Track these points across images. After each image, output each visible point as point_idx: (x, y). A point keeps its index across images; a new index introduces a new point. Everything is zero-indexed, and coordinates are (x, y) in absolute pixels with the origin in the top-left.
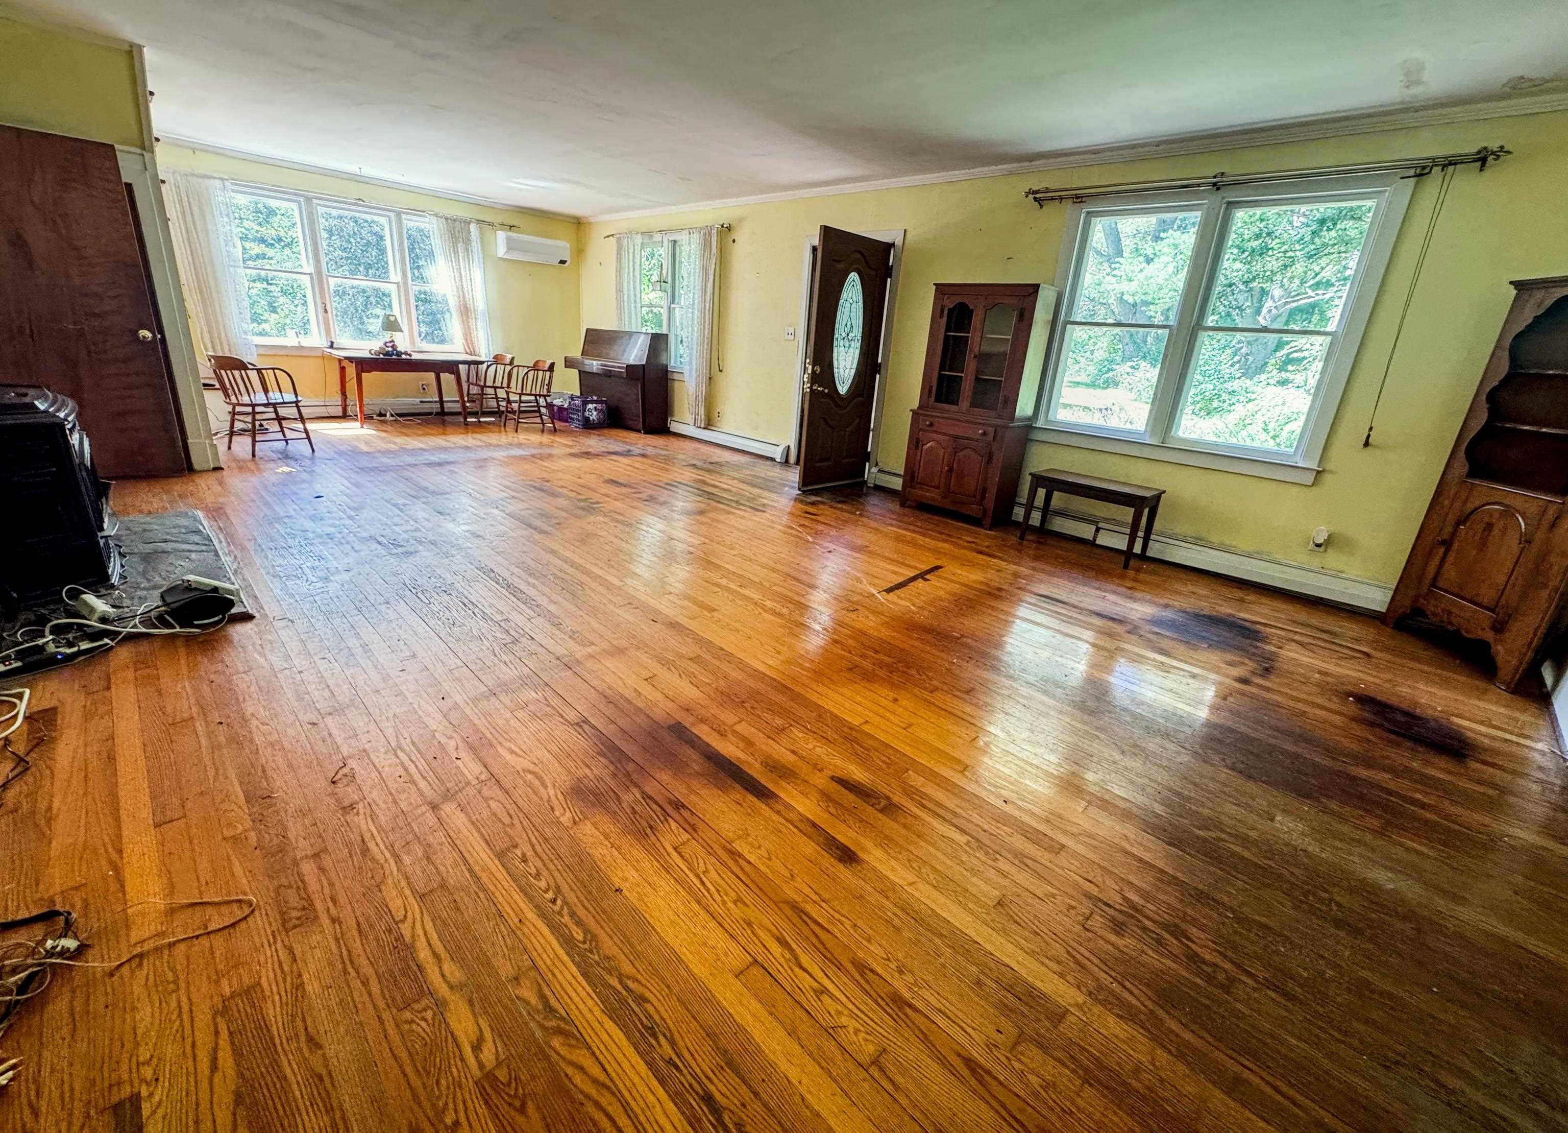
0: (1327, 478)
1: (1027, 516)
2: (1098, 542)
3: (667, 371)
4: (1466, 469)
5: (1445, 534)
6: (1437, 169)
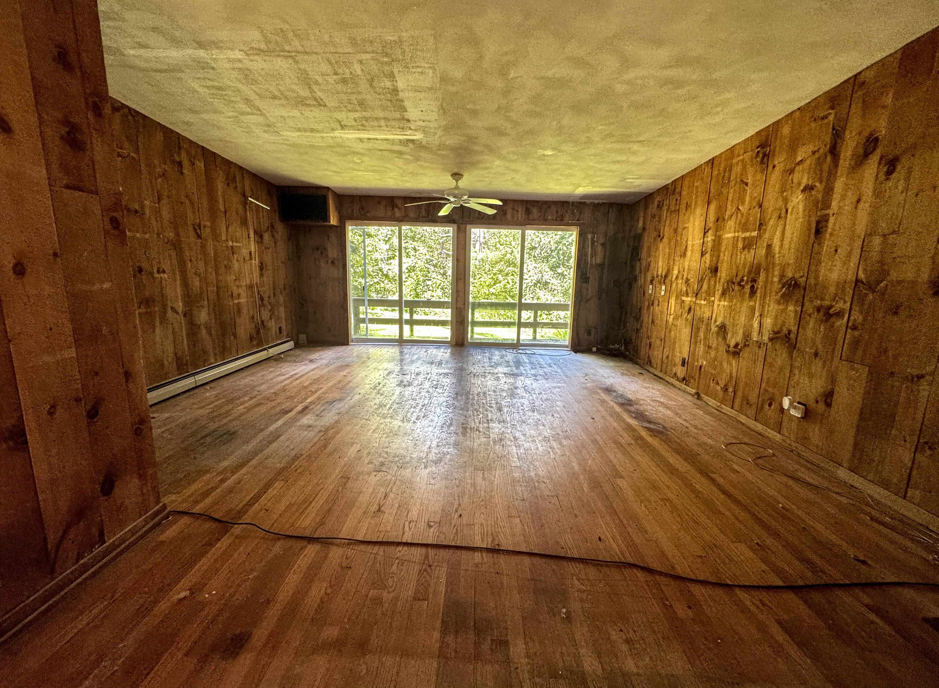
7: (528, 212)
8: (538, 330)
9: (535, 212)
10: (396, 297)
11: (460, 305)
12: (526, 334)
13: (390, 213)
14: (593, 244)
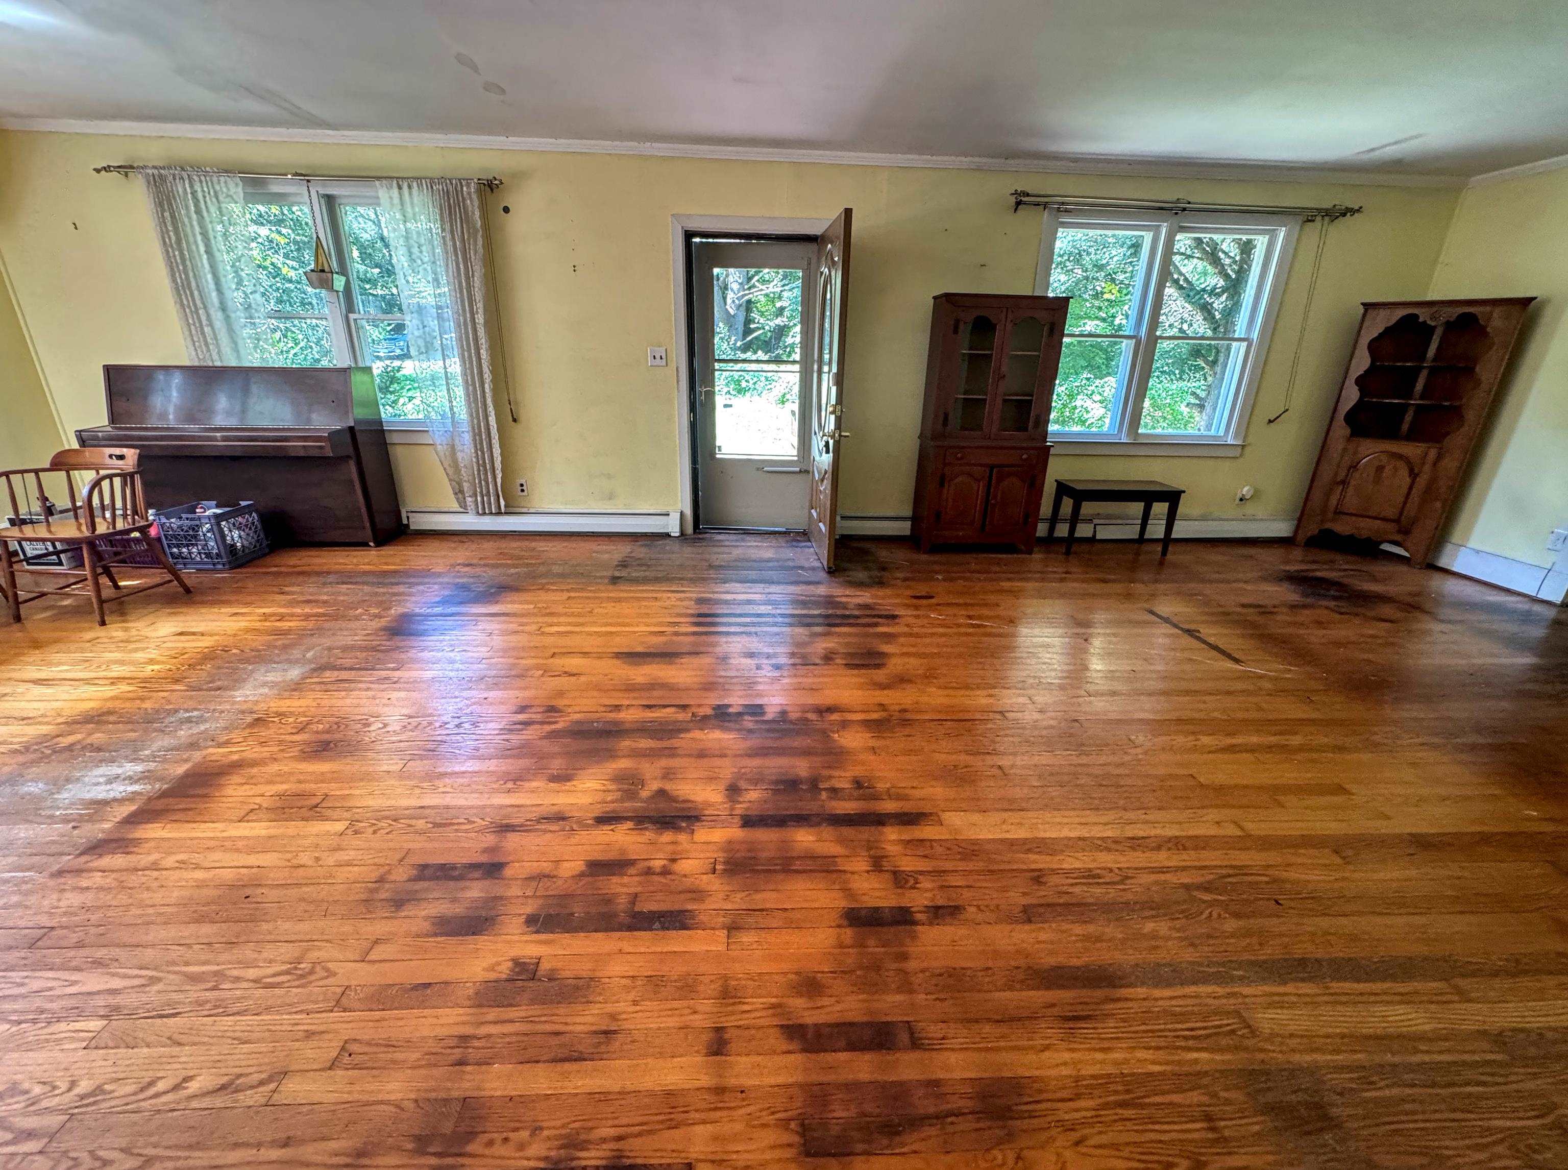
0: (1248, 450)
1: (1052, 529)
2: (1098, 537)
3: (382, 432)
4: (1348, 431)
5: (1342, 475)
6: (1319, 218)
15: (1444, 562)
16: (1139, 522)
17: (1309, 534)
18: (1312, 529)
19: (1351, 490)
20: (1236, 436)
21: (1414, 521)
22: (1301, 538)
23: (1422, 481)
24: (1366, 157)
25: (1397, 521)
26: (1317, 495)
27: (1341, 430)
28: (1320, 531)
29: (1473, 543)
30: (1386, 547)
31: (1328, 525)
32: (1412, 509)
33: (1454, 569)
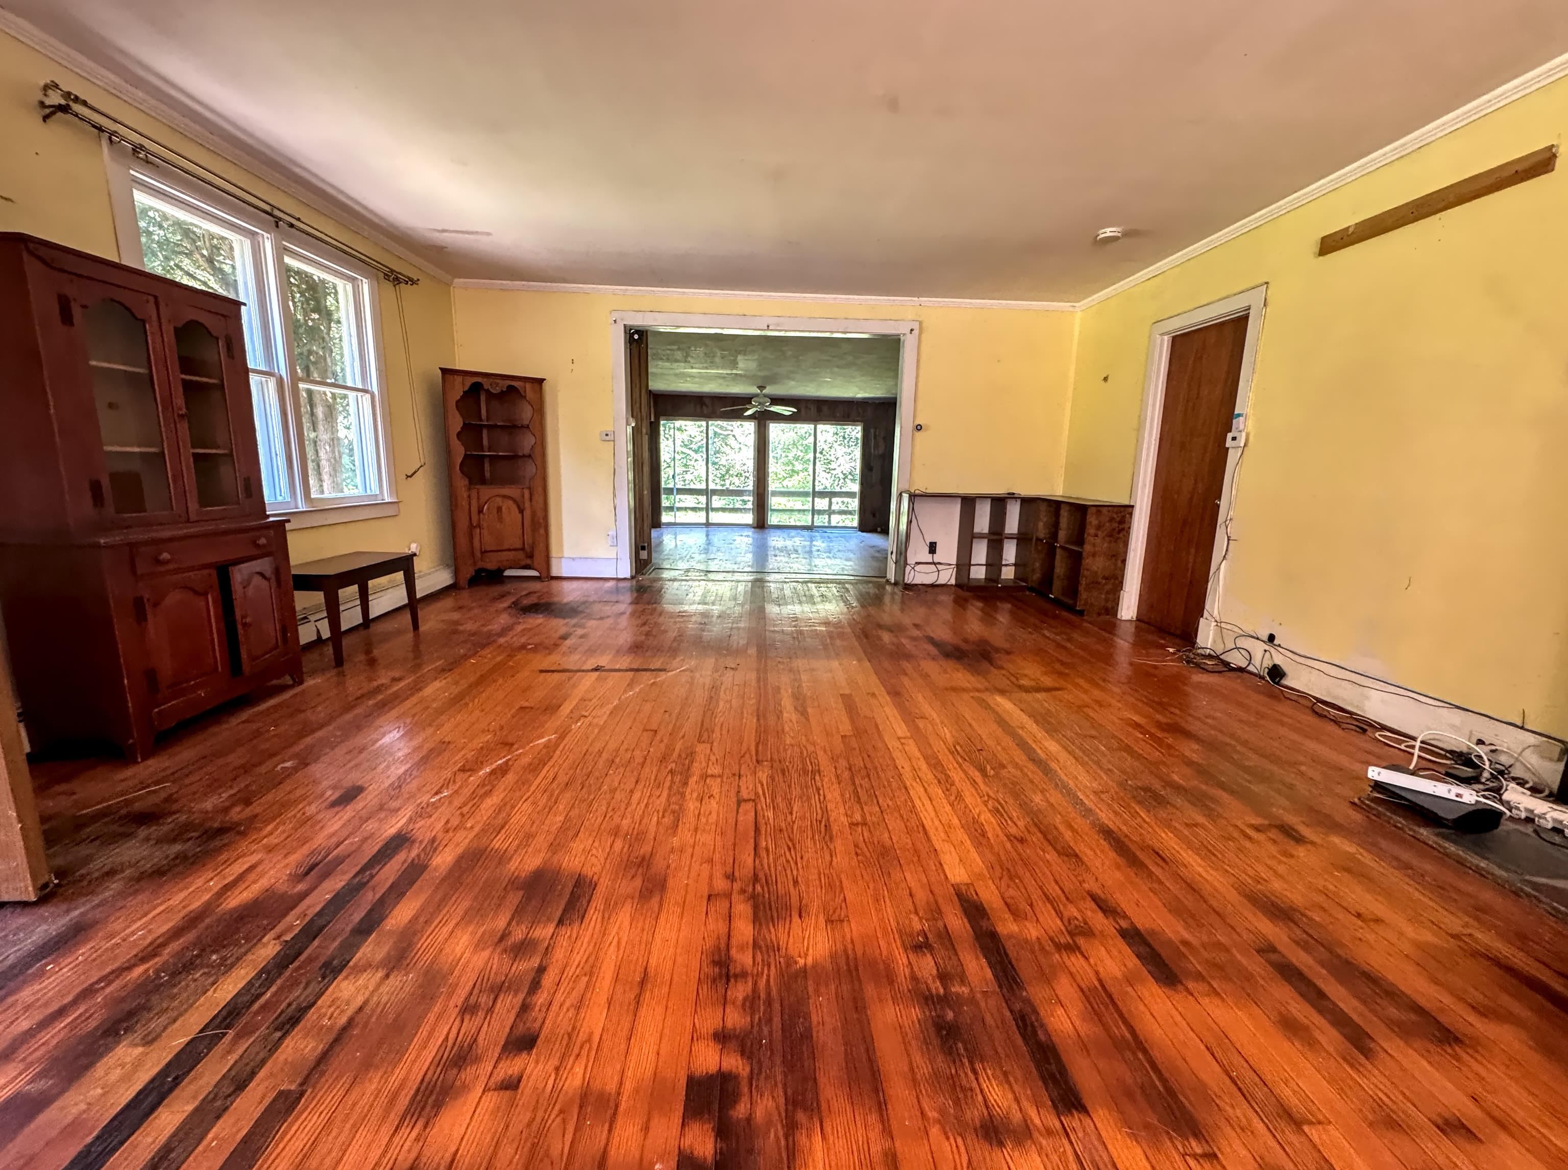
0: (402, 506)
4: (466, 482)
7: (819, 410)
8: (833, 517)
9: (825, 409)
10: (703, 486)
11: (761, 491)
12: (821, 520)
13: (698, 410)
14: (875, 437)
15: (555, 572)
16: (358, 602)
17: (469, 576)
18: (468, 572)
19: (485, 532)
20: (391, 495)
21: (533, 547)
22: (463, 582)
23: (527, 513)
24: (428, 235)
25: (523, 549)
26: (463, 540)
27: (461, 483)
28: (476, 571)
29: (567, 553)
30: (508, 573)
31: (480, 565)
32: (528, 539)
33: (564, 575)
